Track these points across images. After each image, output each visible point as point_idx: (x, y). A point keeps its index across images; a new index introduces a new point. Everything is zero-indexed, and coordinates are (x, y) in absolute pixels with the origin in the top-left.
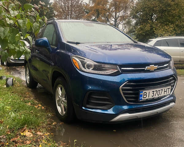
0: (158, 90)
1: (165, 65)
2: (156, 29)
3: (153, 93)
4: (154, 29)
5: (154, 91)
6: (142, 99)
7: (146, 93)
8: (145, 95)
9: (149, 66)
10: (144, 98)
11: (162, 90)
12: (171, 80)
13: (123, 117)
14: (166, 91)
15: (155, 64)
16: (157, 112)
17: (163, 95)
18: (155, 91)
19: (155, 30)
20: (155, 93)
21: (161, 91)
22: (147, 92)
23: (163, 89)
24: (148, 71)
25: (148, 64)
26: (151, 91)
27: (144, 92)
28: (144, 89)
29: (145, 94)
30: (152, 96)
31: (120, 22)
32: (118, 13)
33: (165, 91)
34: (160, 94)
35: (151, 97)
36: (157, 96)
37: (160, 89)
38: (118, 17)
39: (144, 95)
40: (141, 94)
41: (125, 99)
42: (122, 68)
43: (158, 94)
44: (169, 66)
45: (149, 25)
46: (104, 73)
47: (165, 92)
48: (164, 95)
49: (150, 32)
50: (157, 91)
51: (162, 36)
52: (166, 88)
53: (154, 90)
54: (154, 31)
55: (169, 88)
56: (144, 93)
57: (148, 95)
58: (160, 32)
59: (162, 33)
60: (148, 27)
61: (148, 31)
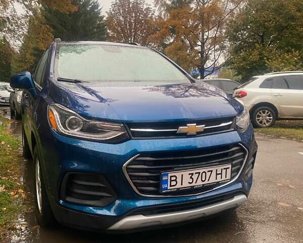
0: (201, 171)
1: (223, 125)
2: (268, 59)
3: (191, 178)
4: (265, 58)
5: (192, 174)
6: (166, 189)
7: (175, 176)
8: (173, 180)
9: (187, 126)
10: (171, 186)
11: (212, 171)
12: (234, 153)
13: (130, 222)
14: (221, 174)
15: (199, 122)
16: (204, 214)
17: (213, 180)
18: (196, 173)
19: (266, 61)
20: (195, 177)
21: (208, 174)
22: (178, 175)
23: (214, 169)
24: (185, 135)
25: (184, 122)
26: (186, 174)
27: (170, 175)
28: (171, 169)
29: (173, 178)
30: (189, 183)
31: (211, 48)
32: (206, 32)
33: (217, 174)
34: (207, 179)
35: (186, 184)
36: (200, 183)
37: (206, 170)
38: (207, 39)
39: (171, 181)
40: (163, 179)
41: (134, 188)
42: (131, 129)
43: (203, 180)
44: (233, 126)
45: (256, 52)
46: (99, 138)
47: (219, 176)
48: (217, 181)
49: (258, 64)
50: (199, 173)
51: (278, 70)
52: (219, 168)
53: (194, 172)
54: (266, 63)
55: (226, 169)
56: (171, 177)
57: (179, 180)
58: (275, 64)
59: (278, 66)
60: (254, 56)
61: (255, 62)
